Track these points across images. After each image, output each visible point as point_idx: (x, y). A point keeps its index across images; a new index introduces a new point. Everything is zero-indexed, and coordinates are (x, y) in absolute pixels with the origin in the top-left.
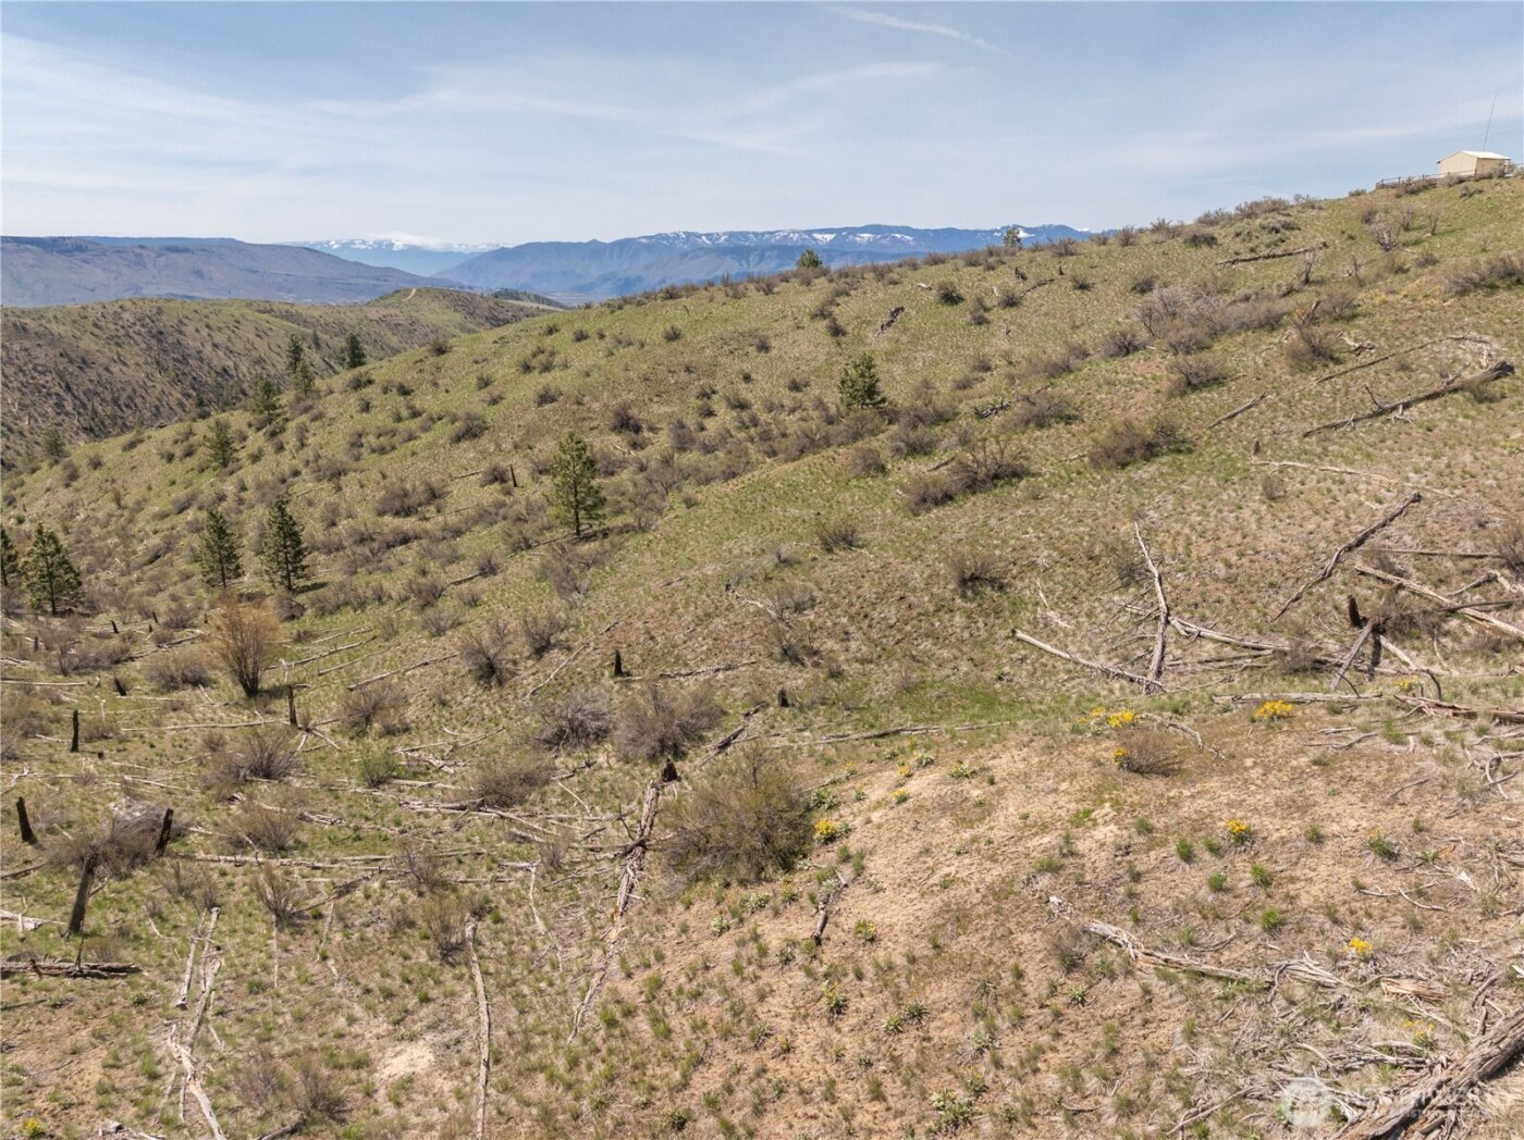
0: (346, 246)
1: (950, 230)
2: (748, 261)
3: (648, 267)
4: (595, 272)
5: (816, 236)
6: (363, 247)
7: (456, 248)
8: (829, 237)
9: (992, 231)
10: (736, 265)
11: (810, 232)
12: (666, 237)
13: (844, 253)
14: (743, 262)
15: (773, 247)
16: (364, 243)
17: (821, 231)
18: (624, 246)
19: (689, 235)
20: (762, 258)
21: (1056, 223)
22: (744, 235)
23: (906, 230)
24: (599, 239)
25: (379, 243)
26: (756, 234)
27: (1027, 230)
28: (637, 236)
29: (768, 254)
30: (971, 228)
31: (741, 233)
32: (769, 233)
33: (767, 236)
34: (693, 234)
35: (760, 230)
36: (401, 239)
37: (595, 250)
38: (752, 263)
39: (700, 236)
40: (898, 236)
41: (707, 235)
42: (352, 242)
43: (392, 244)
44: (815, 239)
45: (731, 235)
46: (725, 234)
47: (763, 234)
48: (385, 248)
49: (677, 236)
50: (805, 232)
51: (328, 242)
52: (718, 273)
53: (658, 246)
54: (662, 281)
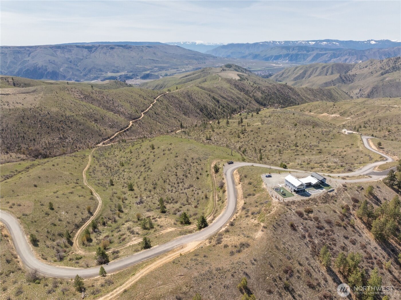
0: (184, 43)
1: (351, 41)
2: (289, 50)
3: (262, 51)
4: (247, 52)
5: (310, 43)
6: (189, 43)
7: (211, 44)
8: (314, 43)
9: (364, 42)
10: (286, 51)
11: (308, 41)
13: (317, 49)
14: (288, 51)
15: (297, 46)
16: (189, 42)
17: (311, 41)
18: (256, 44)
19: (273, 42)
20: (293, 49)
21: (385, 39)
22: (289, 42)
23: (337, 41)
24: (249, 43)
25: (193, 43)
26: (292, 42)
27: (375, 41)
28: (259, 42)
29: (295, 48)
30: (357, 40)
31: (288, 41)
32: (296, 41)
33: (295, 42)
34: (275, 41)
36: (198, 42)
37: (248, 46)
38: (290, 51)
39: (276, 42)
40: (334, 43)
41: (279, 42)
42: (186, 42)
43: (196, 43)
44: (309, 44)
45: (286, 42)
46: (283, 41)
47: (294, 42)
48: (194, 44)
49: (270, 42)
50: (307, 41)
51: (180, 42)
52: (281, 54)
53: (265, 45)
54: (265, 56)
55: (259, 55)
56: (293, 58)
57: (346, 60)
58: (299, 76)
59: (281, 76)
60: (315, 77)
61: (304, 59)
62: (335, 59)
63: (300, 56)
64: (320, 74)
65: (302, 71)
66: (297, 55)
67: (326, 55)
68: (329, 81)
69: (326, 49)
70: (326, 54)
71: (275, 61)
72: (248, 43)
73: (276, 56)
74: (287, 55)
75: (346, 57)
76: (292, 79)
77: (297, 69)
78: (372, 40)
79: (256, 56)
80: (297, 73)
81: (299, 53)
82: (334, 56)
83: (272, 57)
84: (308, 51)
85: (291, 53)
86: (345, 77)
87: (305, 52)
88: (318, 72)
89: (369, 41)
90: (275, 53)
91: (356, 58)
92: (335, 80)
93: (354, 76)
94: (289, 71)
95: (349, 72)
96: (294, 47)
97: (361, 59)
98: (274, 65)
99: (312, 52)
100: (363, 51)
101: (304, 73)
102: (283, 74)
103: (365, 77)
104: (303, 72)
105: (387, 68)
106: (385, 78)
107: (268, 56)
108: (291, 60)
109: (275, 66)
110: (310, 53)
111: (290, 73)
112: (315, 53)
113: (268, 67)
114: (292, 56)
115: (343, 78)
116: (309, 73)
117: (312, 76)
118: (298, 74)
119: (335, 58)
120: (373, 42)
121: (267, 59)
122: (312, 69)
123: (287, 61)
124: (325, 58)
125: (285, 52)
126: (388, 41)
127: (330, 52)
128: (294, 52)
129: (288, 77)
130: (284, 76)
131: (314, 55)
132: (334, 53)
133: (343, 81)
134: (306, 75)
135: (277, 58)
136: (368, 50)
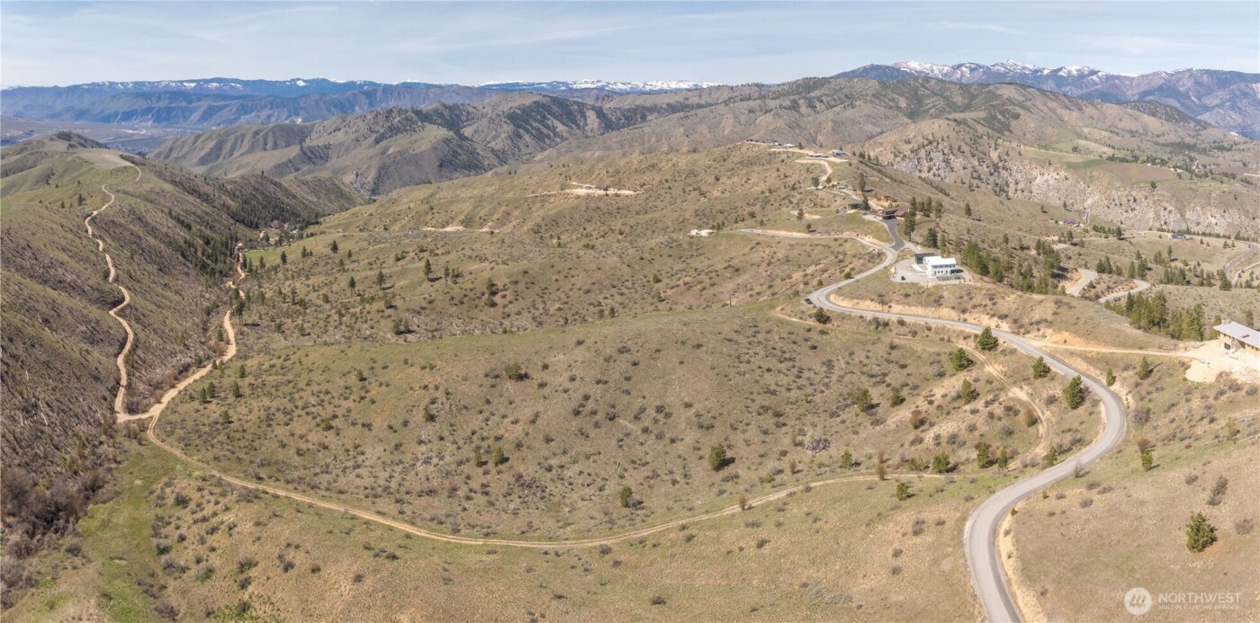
1: (262, 81)
2: (150, 100)
5: (187, 84)
8: (193, 85)
9: (285, 82)
10: (144, 103)
11: (182, 82)
12: (98, 84)
13: (207, 96)
14: (148, 101)
15: (166, 92)
17: (186, 81)
19: (111, 83)
20: (159, 98)
21: (321, 77)
22: (143, 83)
23: (236, 81)
27: (304, 81)
31: (141, 82)
35: (152, 81)
38: (153, 101)
39: (117, 84)
40: (232, 84)
41: (122, 84)
44: (185, 86)
45: (136, 83)
46: (131, 83)
49: (104, 84)
50: (178, 82)
52: (134, 107)
53: (94, 89)
54: (102, 112)
55: (88, 110)
56: (163, 116)
57: (269, 117)
58: (209, 154)
59: (167, 156)
60: (242, 155)
61: (185, 118)
62: (248, 117)
63: (174, 112)
64: (252, 150)
65: (212, 144)
66: (169, 110)
67: (228, 109)
68: (284, 160)
69: (224, 98)
70: (226, 106)
71: (123, 123)
72: (56, 87)
73: (124, 113)
74: (150, 110)
75: (266, 112)
76: (195, 160)
77: (200, 140)
78: (298, 79)
79: (81, 114)
80: (202, 149)
81: (173, 105)
82: (244, 110)
83: (116, 114)
84: (190, 102)
85: (156, 105)
86: (312, 152)
87: (184, 104)
88: (246, 145)
89: (294, 80)
90: (121, 105)
91: (286, 114)
92: (295, 158)
93: (328, 147)
94: (184, 143)
95: (308, 140)
96: (160, 94)
97: (297, 115)
98: (130, 131)
99: (201, 103)
100: (295, 99)
101: (219, 146)
102: (171, 150)
103: (348, 151)
104: (216, 146)
105: (382, 131)
106: (386, 149)
107: (107, 113)
108: (158, 120)
109: (132, 135)
110: (193, 105)
111: (186, 149)
112: (204, 104)
113: (120, 137)
114: (158, 111)
115: (309, 154)
116: (228, 146)
117: (236, 154)
118: (206, 150)
119: (246, 113)
120: (301, 83)
121: (107, 119)
122: (233, 137)
123: (150, 123)
124: (225, 114)
125: (141, 104)
126: (324, 81)
127: (234, 102)
128: (163, 104)
129: (184, 157)
130: (174, 155)
131: (205, 108)
132: (242, 105)
133: (310, 159)
134: (225, 151)
135: (128, 116)
136: (303, 96)
